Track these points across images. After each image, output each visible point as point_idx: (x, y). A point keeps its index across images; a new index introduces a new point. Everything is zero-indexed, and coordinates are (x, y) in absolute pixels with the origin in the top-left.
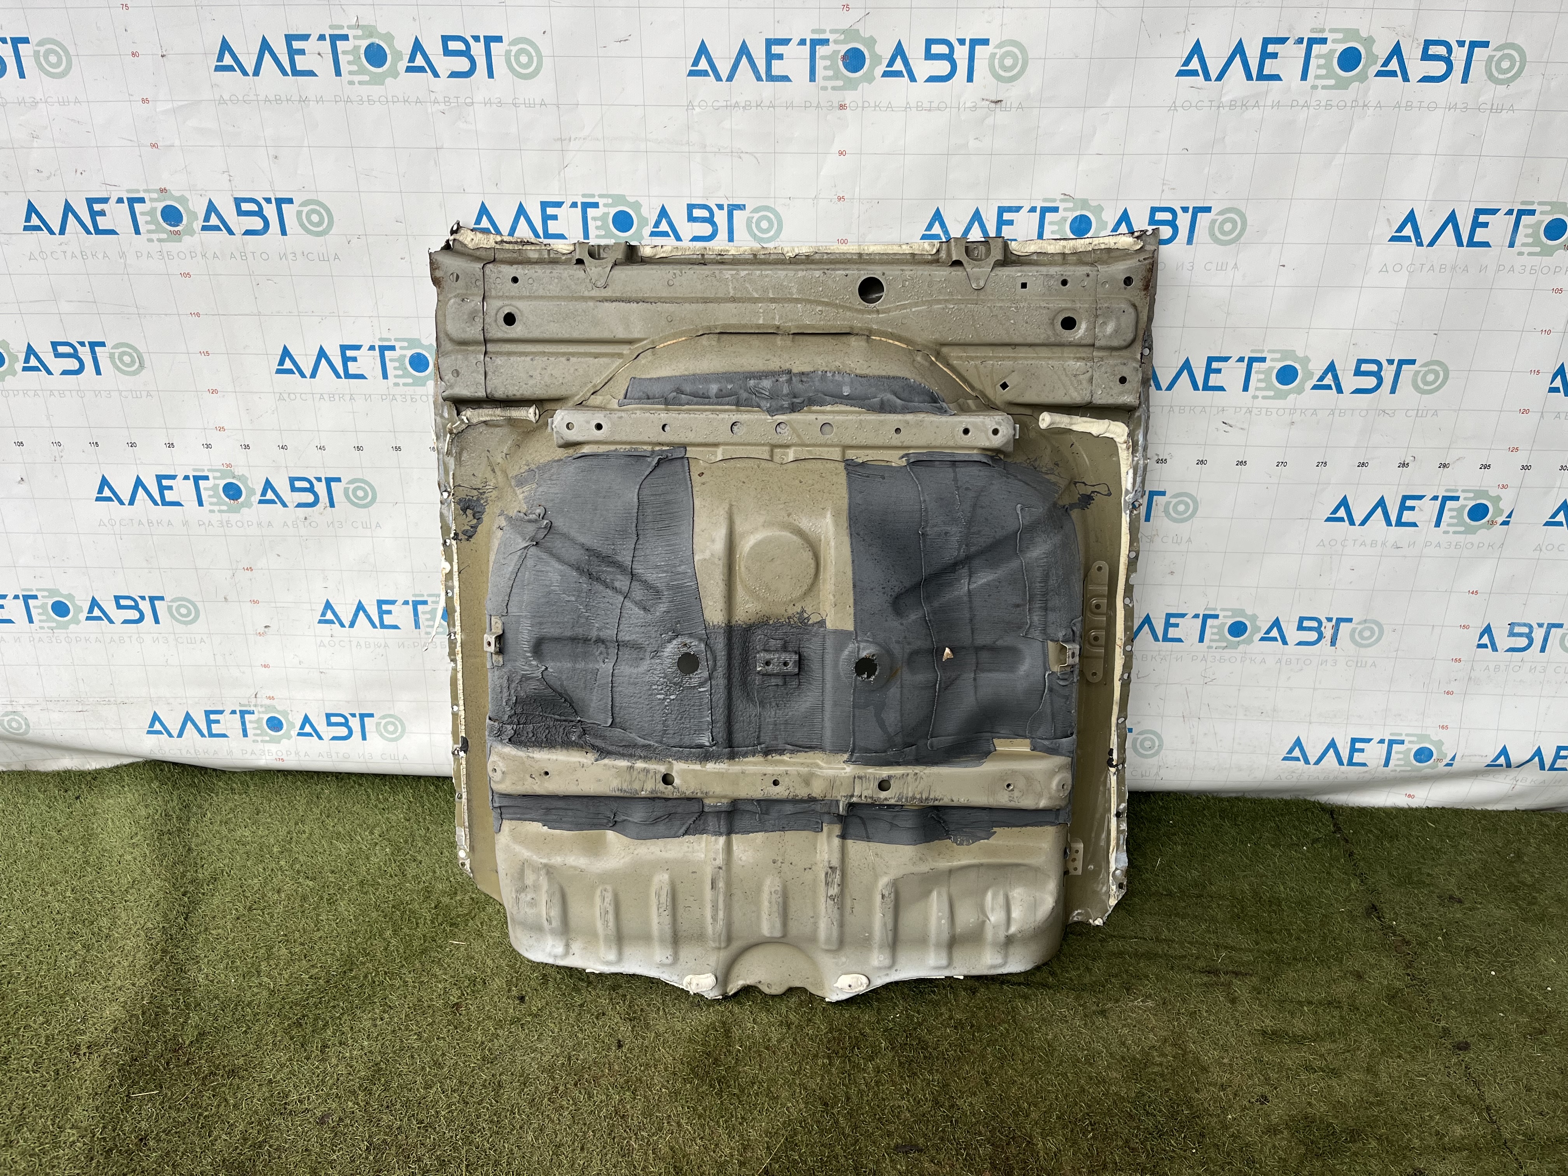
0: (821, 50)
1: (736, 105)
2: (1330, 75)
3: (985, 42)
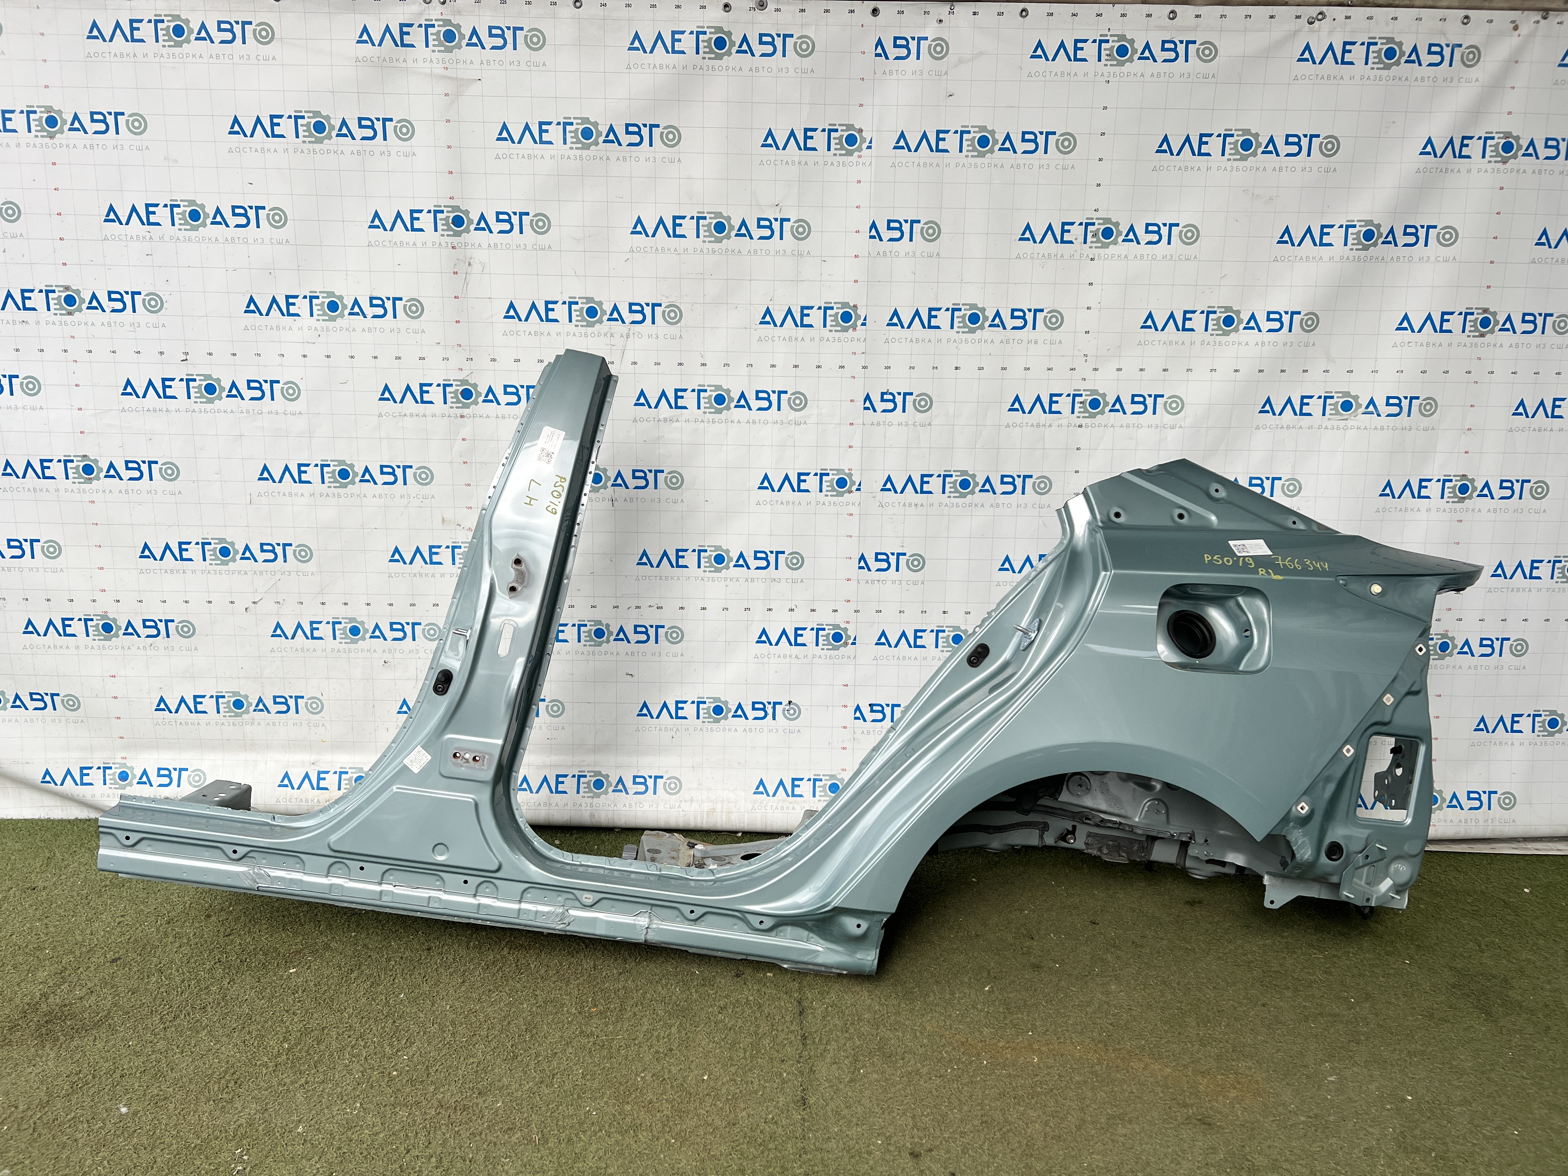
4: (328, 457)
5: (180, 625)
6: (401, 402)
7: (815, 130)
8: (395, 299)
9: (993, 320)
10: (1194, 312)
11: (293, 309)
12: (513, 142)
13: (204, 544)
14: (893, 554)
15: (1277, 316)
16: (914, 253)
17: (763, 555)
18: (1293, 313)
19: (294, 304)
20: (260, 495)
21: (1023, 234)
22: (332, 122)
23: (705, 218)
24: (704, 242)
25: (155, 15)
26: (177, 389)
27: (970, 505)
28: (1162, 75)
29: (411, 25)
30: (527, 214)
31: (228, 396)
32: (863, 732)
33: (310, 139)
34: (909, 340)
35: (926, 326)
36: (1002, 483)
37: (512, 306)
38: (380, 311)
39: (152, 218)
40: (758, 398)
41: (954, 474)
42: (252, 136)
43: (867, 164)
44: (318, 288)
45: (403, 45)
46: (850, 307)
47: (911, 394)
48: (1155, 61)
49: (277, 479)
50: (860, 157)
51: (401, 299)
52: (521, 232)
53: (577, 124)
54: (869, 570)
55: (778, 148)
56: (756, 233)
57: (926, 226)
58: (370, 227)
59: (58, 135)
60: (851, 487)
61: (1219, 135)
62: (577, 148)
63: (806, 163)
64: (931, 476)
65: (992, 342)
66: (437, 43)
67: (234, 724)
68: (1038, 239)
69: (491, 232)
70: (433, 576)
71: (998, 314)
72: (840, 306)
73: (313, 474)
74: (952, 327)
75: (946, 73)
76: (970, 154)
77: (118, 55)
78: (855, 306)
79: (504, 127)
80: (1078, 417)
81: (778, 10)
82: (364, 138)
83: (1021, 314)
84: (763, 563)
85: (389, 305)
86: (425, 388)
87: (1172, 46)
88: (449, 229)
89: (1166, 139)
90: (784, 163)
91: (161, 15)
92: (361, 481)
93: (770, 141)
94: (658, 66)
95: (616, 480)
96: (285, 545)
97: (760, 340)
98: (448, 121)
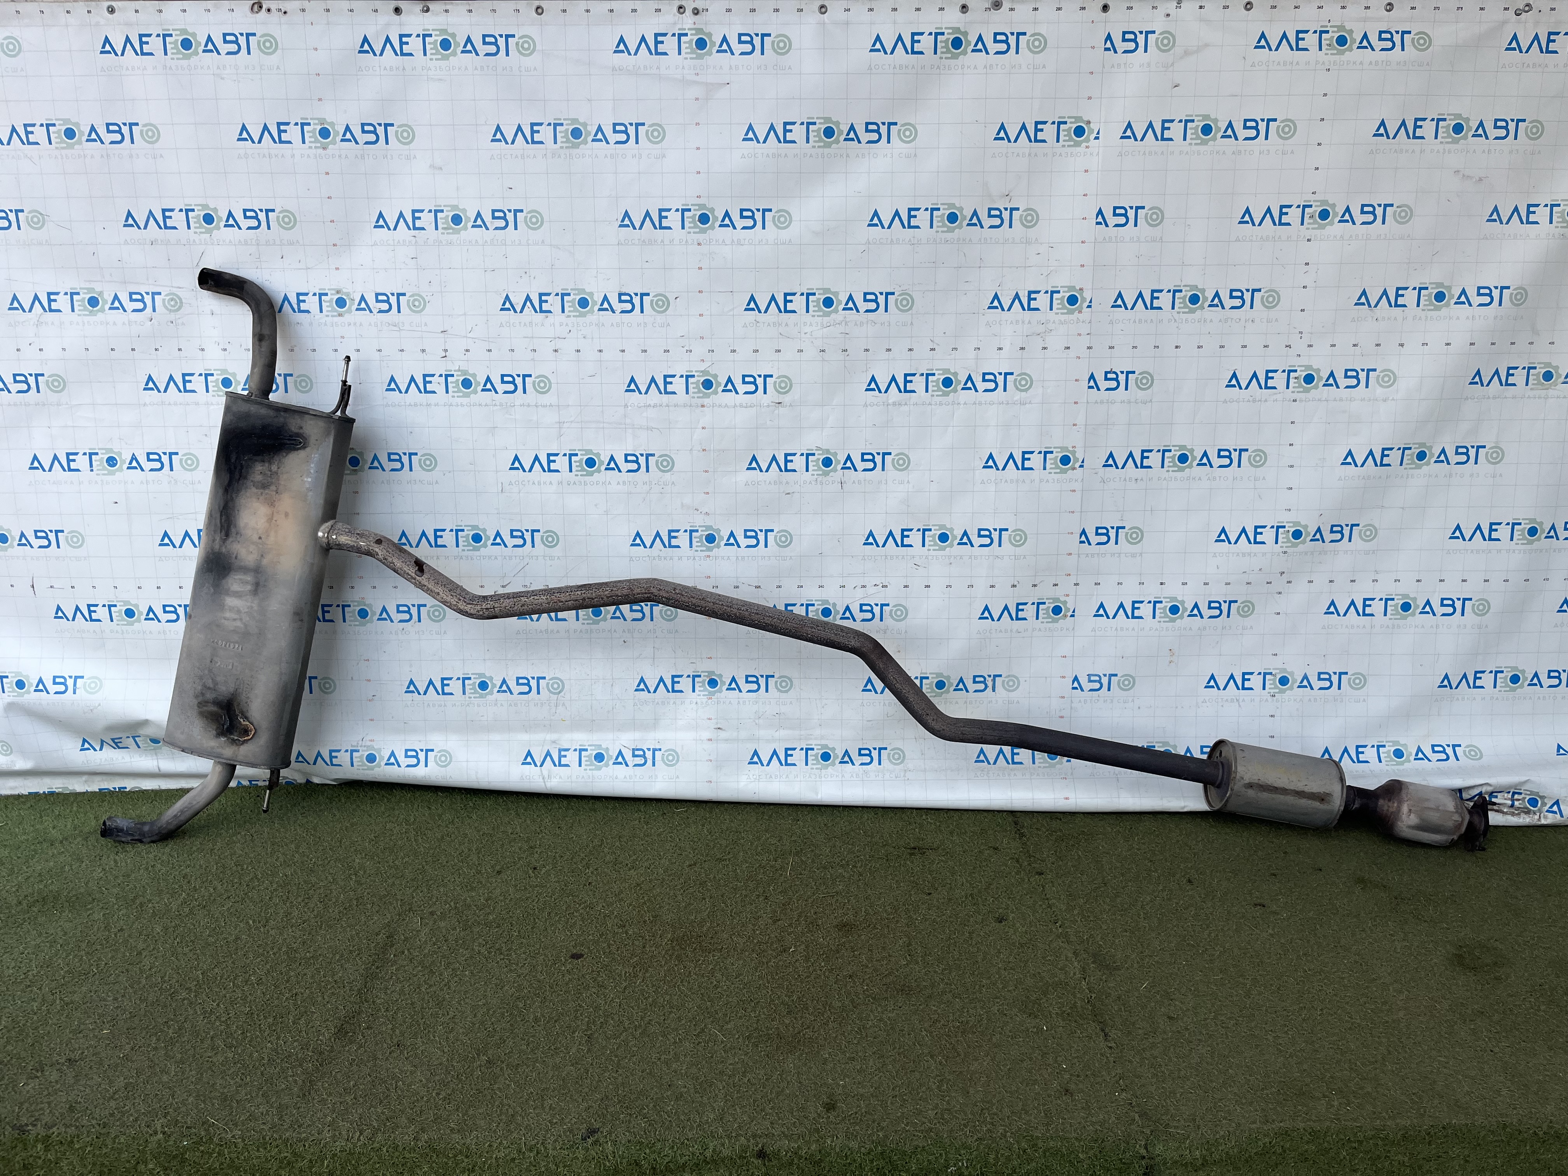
0: (691, 380)
1: (650, 405)
2: (939, 390)
3: (771, 376)
4: (576, 447)
5: (432, 609)
6: (646, 393)
7: (1045, 123)
8: (642, 295)
9: (1213, 301)
10: (1406, 288)
11: (545, 307)
12: (758, 142)
13: (457, 531)
14: (1113, 528)
15: (1487, 291)
16: (1138, 238)
17: (987, 533)
18: (1503, 288)
19: (546, 301)
20: (510, 484)
21: (1243, 217)
22: (589, 128)
23: (938, 209)
24: (937, 232)
25: (424, 30)
26: (437, 384)
27: (1188, 478)
28: (1380, 63)
29: (665, 35)
30: (770, 210)
31: (483, 390)
32: (1080, 701)
33: (567, 145)
34: (1132, 321)
35: (1149, 307)
36: (1219, 456)
37: (752, 298)
38: (628, 306)
39: (418, 224)
40: (984, 380)
41: (1173, 449)
42: (513, 143)
43: (1095, 154)
44: (569, 287)
45: (657, 53)
46: (1076, 290)
47: (1134, 372)
48: (1373, 49)
49: (527, 469)
50: (1087, 147)
51: (648, 294)
52: (764, 228)
53: (820, 123)
54: (1090, 544)
55: (1009, 141)
56: (987, 222)
57: (1150, 212)
58: (620, 226)
59: (330, 146)
60: (1074, 463)
61: (1433, 120)
62: (819, 147)
63: (1036, 155)
64: (1151, 451)
65: (1211, 321)
66: (689, 50)
67: (479, 706)
68: (1257, 222)
69: (735, 228)
70: (671, 559)
71: (1217, 295)
72: (1066, 289)
73: (561, 463)
74: (1173, 308)
75: (1173, 64)
76: (1194, 142)
77: (388, 68)
78: (1081, 289)
79: (750, 128)
80: (1293, 392)
81: (1012, 9)
82: (617, 143)
83: (1239, 294)
84: (987, 541)
85: (637, 300)
86: (668, 380)
87: (1389, 36)
88: (696, 227)
89: (1383, 123)
90: (1015, 155)
91: (429, 30)
92: (606, 469)
93: (1002, 134)
94: (898, 67)
95: (845, 463)
96: (533, 531)
97: (988, 324)
98: (697, 124)
